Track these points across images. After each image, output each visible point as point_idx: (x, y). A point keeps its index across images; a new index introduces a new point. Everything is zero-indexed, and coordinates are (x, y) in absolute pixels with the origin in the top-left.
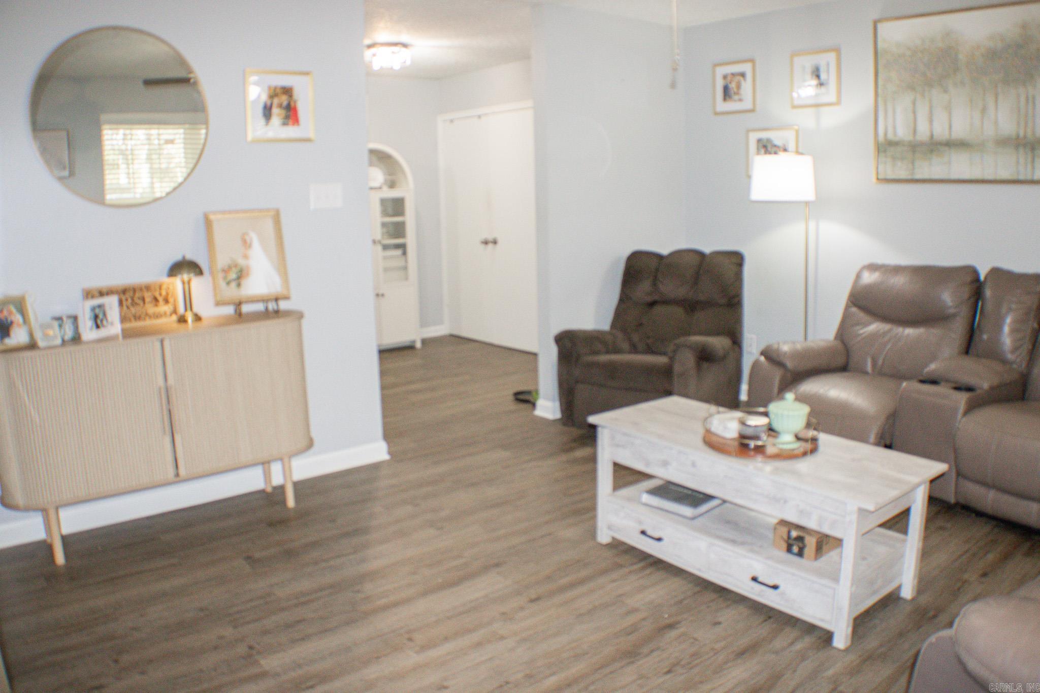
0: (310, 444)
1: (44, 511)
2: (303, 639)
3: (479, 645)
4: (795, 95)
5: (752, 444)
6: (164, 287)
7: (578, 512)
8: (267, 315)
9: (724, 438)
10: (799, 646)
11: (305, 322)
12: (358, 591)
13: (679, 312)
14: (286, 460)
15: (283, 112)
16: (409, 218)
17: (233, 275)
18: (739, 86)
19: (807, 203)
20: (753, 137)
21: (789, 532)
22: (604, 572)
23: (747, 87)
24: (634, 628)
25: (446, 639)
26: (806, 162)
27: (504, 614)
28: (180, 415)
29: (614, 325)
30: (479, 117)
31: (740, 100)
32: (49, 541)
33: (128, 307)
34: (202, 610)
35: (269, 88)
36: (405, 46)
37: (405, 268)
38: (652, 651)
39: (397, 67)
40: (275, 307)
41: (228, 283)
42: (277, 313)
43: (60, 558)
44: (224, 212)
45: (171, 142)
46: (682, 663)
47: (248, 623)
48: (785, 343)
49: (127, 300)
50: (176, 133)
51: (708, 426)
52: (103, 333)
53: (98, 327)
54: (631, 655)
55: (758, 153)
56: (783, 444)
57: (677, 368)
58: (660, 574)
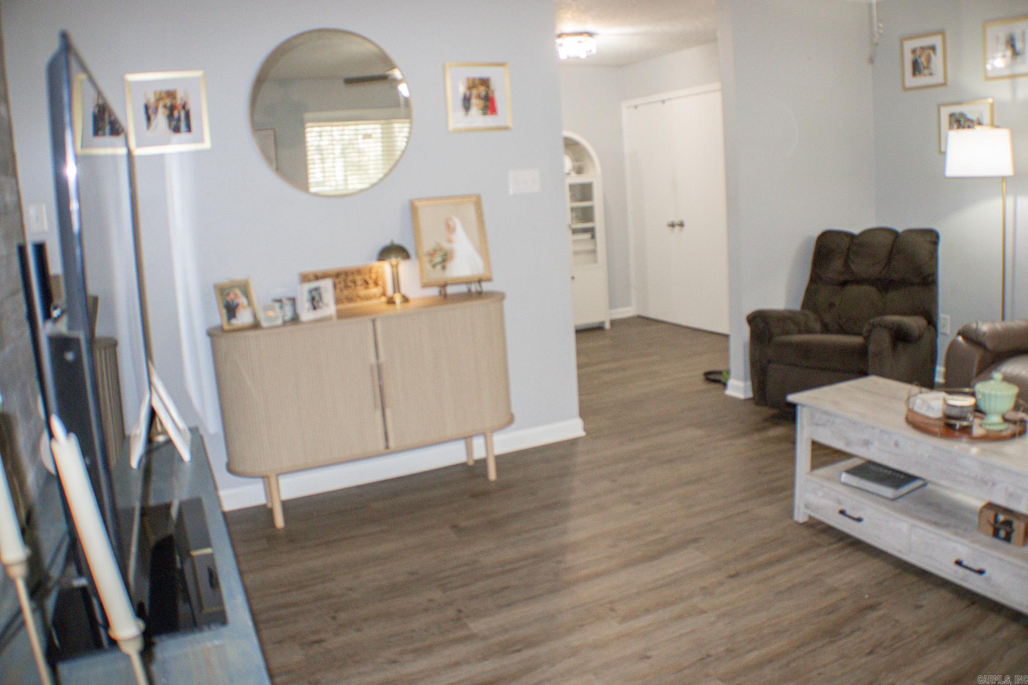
0: (511, 420)
1: (265, 478)
2: (508, 605)
3: (679, 617)
4: (989, 67)
5: (958, 424)
6: (374, 270)
7: (773, 491)
8: (469, 296)
9: (928, 418)
10: (1005, 634)
11: (507, 303)
12: (560, 562)
13: (871, 291)
14: (488, 435)
15: (481, 103)
16: (597, 203)
17: (438, 259)
18: (929, 60)
19: (1004, 178)
20: (945, 112)
21: (996, 516)
22: (801, 551)
23: (937, 61)
24: (833, 609)
25: (647, 611)
26: (1003, 136)
27: (703, 588)
28: (390, 391)
29: (806, 304)
30: (663, 102)
31: (931, 74)
32: (269, 505)
33: (341, 291)
34: (412, 574)
35: (468, 79)
36: (590, 34)
37: (594, 251)
38: (852, 632)
39: (583, 56)
40: (479, 289)
41: (434, 266)
42: (480, 294)
43: (280, 522)
44: (428, 199)
45: (367, 136)
46: (885, 645)
47: (456, 588)
48: (984, 322)
49: (340, 283)
50: (374, 128)
51: (911, 406)
52: (319, 314)
53: (315, 308)
54: (832, 634)
55: (951, 127)
56: (990, 425)
57: (872, 348)
58: (859, 556)
